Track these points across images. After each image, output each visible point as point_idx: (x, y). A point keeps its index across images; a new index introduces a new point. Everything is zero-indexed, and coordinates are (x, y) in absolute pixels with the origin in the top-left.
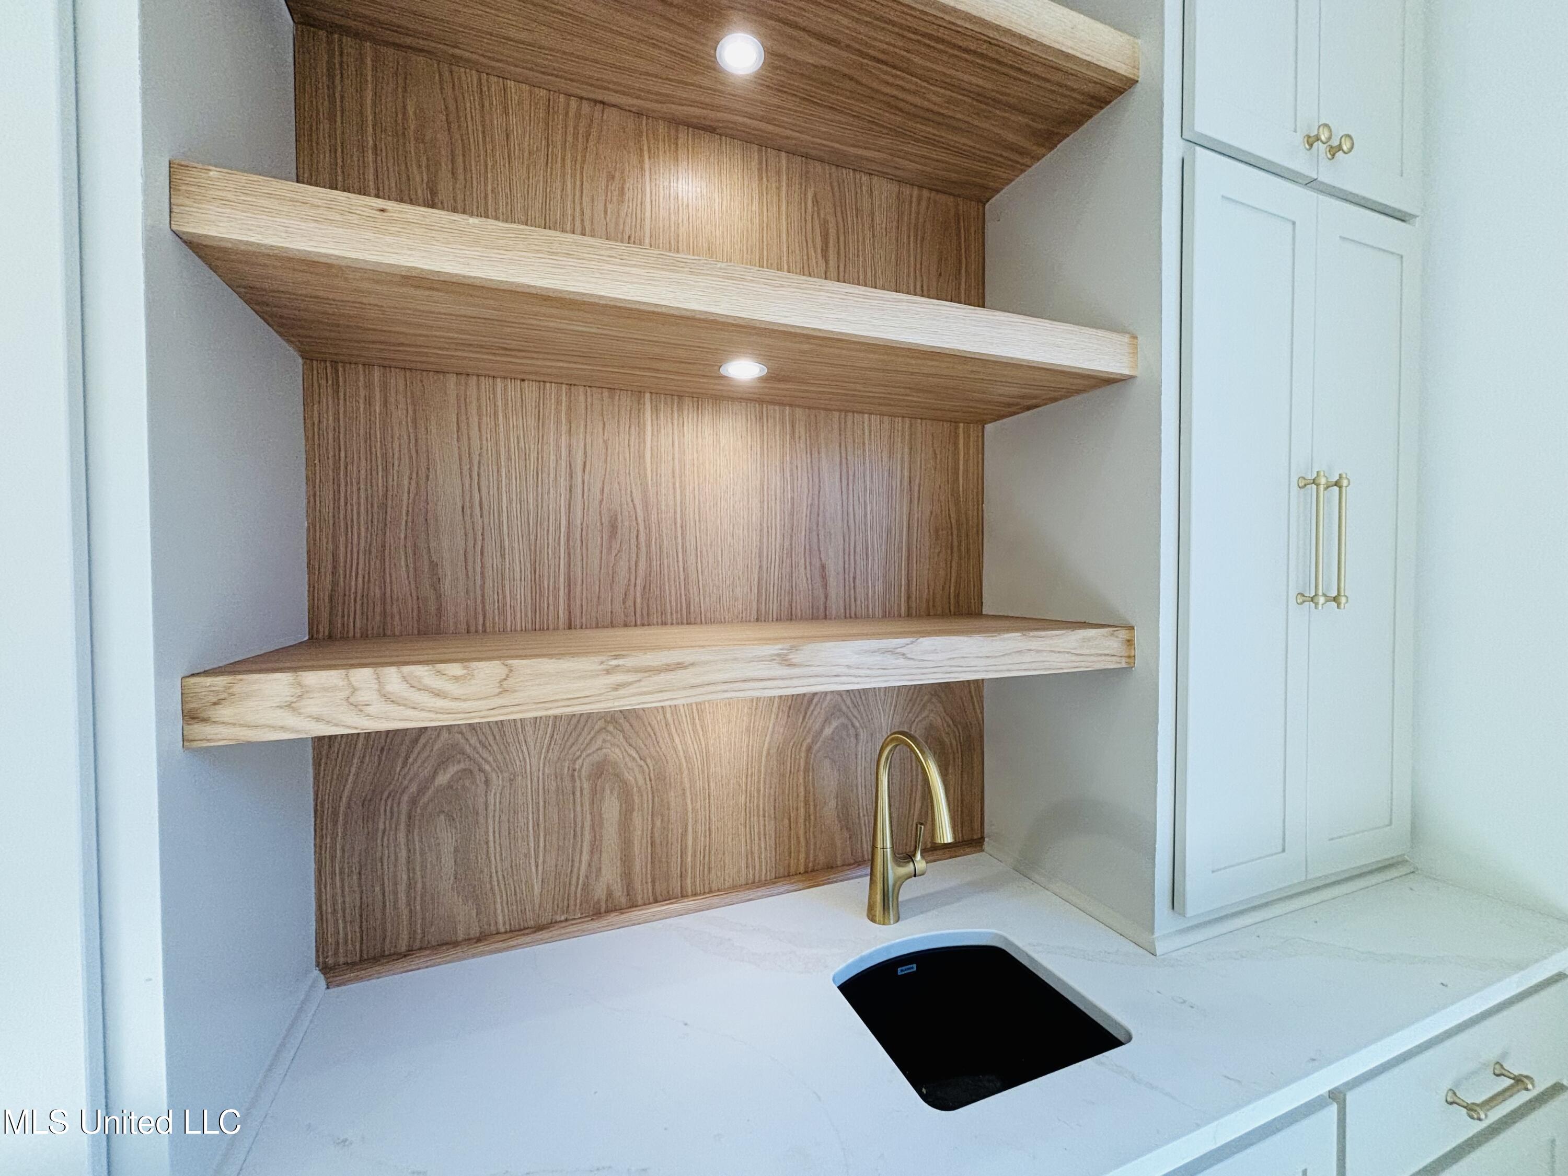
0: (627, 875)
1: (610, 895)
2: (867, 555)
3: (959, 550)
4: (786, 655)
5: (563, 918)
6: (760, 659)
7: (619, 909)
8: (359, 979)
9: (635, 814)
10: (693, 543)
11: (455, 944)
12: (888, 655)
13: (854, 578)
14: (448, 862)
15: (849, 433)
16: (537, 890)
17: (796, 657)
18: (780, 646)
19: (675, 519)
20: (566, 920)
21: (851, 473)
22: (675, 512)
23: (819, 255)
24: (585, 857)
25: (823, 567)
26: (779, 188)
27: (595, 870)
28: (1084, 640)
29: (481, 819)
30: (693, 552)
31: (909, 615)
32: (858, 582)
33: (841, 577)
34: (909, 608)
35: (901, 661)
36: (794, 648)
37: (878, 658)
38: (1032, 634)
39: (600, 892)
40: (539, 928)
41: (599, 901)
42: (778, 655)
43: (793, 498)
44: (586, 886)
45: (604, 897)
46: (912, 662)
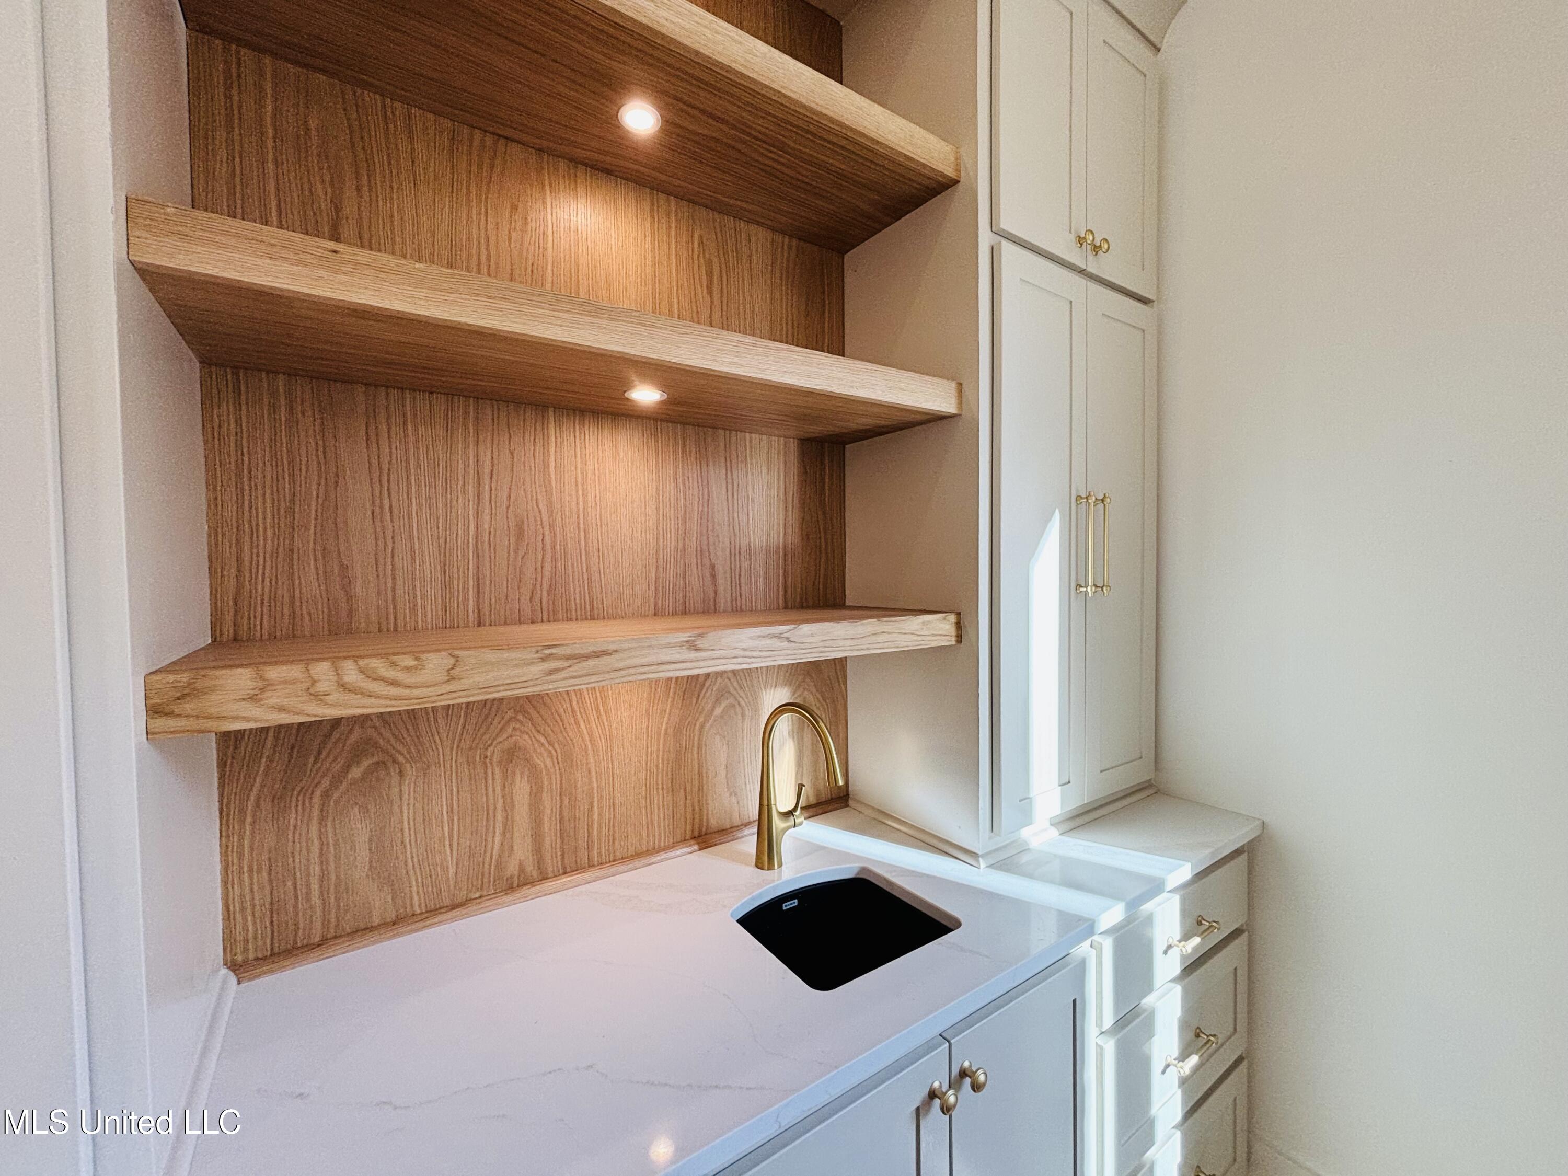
0: (538, 850)
1: (522, 870)
2: (750, 555)
3: (827, 553)
4: (694, 641)
5: (477, 895)
6: (670, 646)
7: (532, 883)
8: (272, 971)
9: (545, 794)
10: (595, 544)
11: (370, 929)
12: (775, 640)
13: (740, 575)
14: (363, 854)
15: (733, 448)
16: (452, 871)
17: (700, 643)
18: (689, 634)
19: (579, 523)
20: (481, 897)
21: (735, 485)
22: (578, 517)
23: (705, 291)
24: (498, 839)
25: (713, 567)
26: (669, 227)
27: (508, 848)
28: (924, 623)
29: (396, 808)
30: (596, 554)
31: (786, 607)
32: (743, 580)
33: (728, 575)
34: (786, 601)
35: (785, 644)
36: (700, 635)
37: (769, 642)
38: (885, 619)
39: (512, 868)
40: (454, 907)
41: (512, 877)
42: (687, 642)
43: (685, 505)
44: (499, 864)
45: (516, 873)
46: (793, 644)
